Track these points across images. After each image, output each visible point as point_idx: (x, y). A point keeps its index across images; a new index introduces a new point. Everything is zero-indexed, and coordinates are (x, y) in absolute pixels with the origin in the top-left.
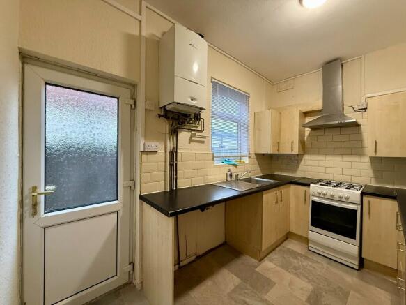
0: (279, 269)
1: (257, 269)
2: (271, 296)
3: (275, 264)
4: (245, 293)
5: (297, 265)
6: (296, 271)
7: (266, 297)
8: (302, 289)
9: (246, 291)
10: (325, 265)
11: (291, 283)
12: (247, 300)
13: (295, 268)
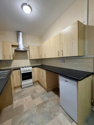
0: (20, 100)
1: (13, 108)
2: (25, 108)
3: (18, 100)
4: (18, 119)
5: (23, 94)
6: (24, 96)
7: (25, 111)
8: (29, 98)
9: (17, 118)
10: (28, 89)
11: (26, 100)
12: (21, 120)
13: (23, 95)
